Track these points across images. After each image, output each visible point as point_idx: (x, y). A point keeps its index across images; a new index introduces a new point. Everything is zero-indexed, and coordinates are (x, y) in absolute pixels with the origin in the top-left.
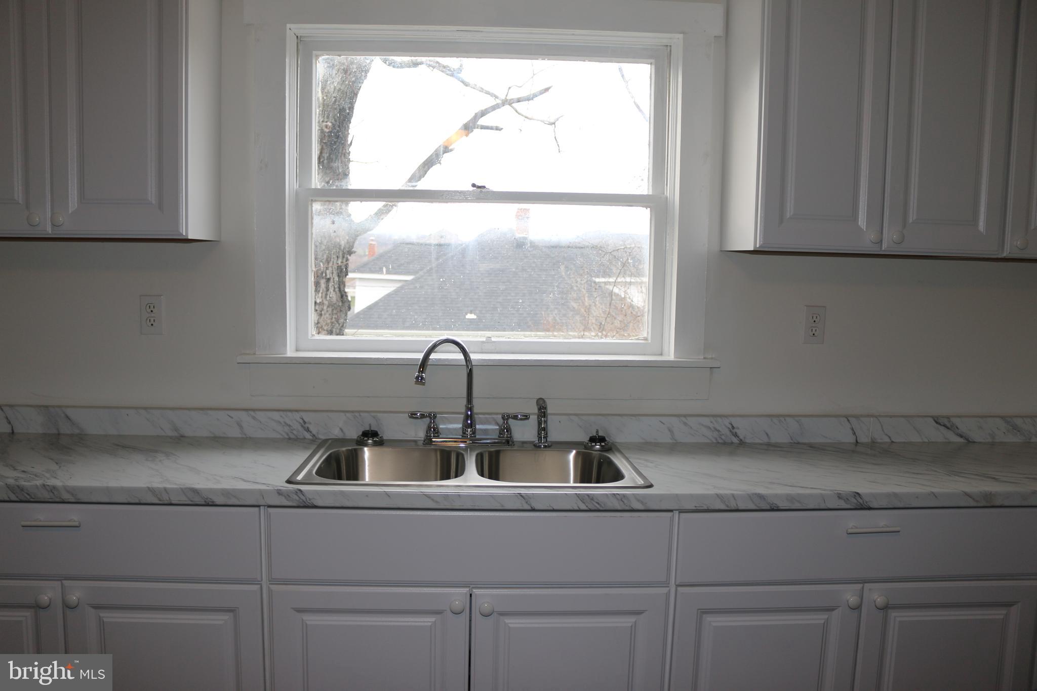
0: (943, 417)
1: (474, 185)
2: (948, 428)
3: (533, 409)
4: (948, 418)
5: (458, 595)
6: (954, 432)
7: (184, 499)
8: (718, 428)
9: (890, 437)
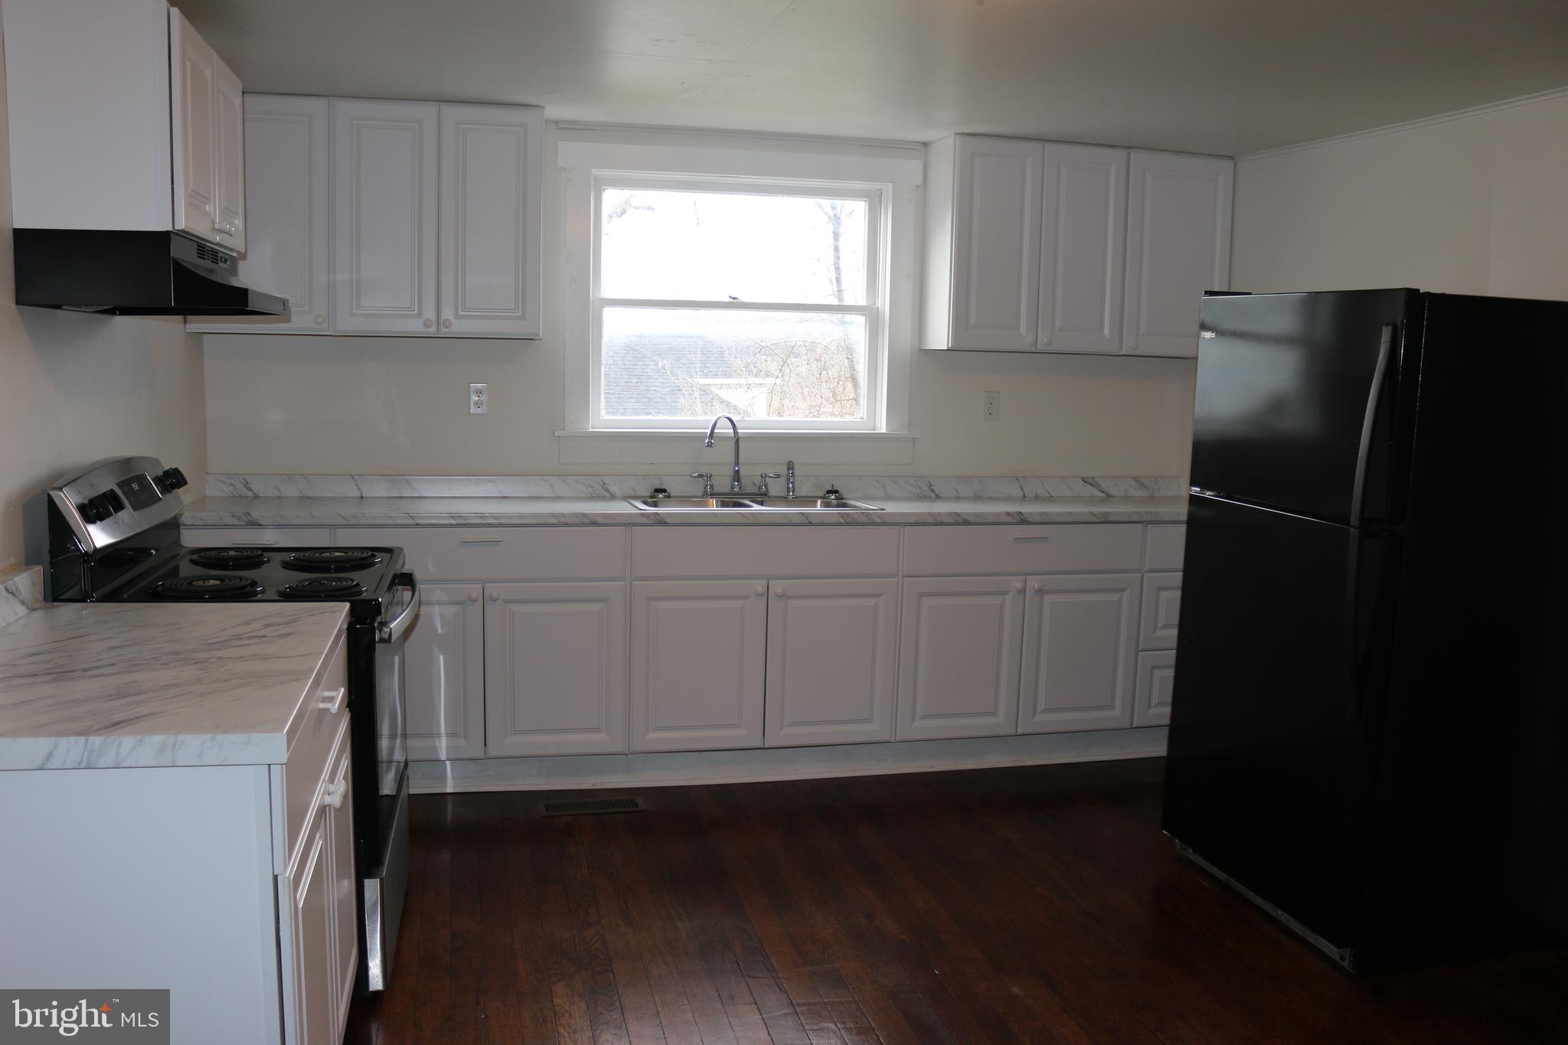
0: (1088, 477)
1: (730, 297)
2: (1093, 485)
3: (783, 470)
4: (1093, 478)
5: (760, 586)
6: (1097, 488)
7: (576, 521)
8: (920, 485)
9: (1049, 493)
